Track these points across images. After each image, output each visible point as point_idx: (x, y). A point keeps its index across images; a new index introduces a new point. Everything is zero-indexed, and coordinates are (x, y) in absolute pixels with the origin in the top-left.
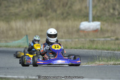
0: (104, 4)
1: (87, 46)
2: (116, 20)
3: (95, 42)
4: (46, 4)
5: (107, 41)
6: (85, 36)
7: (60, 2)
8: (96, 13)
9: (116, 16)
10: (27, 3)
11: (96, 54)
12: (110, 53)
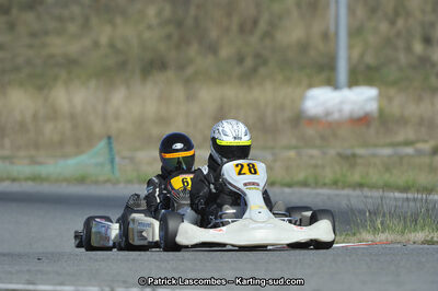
0: (393, 23)
1: (329, 175)
2: (433, 81)
3: (359, 161)
4: (179, 24)
5: (401, 158)
6: (323, 138)
7: (229, 15)
8: (362, 56)
9: (433, 65)
10: (112, 22)
11: (362, 206)
12: (415, 200)
